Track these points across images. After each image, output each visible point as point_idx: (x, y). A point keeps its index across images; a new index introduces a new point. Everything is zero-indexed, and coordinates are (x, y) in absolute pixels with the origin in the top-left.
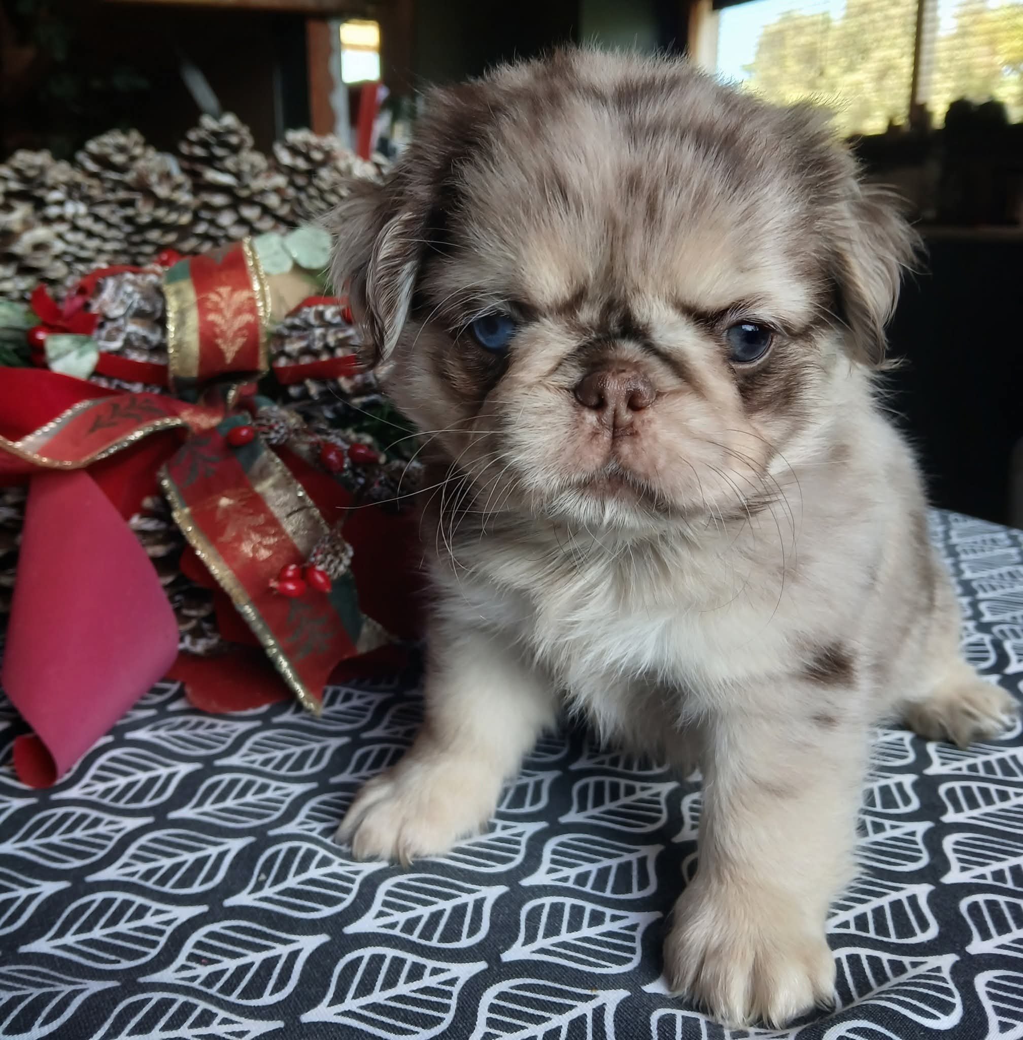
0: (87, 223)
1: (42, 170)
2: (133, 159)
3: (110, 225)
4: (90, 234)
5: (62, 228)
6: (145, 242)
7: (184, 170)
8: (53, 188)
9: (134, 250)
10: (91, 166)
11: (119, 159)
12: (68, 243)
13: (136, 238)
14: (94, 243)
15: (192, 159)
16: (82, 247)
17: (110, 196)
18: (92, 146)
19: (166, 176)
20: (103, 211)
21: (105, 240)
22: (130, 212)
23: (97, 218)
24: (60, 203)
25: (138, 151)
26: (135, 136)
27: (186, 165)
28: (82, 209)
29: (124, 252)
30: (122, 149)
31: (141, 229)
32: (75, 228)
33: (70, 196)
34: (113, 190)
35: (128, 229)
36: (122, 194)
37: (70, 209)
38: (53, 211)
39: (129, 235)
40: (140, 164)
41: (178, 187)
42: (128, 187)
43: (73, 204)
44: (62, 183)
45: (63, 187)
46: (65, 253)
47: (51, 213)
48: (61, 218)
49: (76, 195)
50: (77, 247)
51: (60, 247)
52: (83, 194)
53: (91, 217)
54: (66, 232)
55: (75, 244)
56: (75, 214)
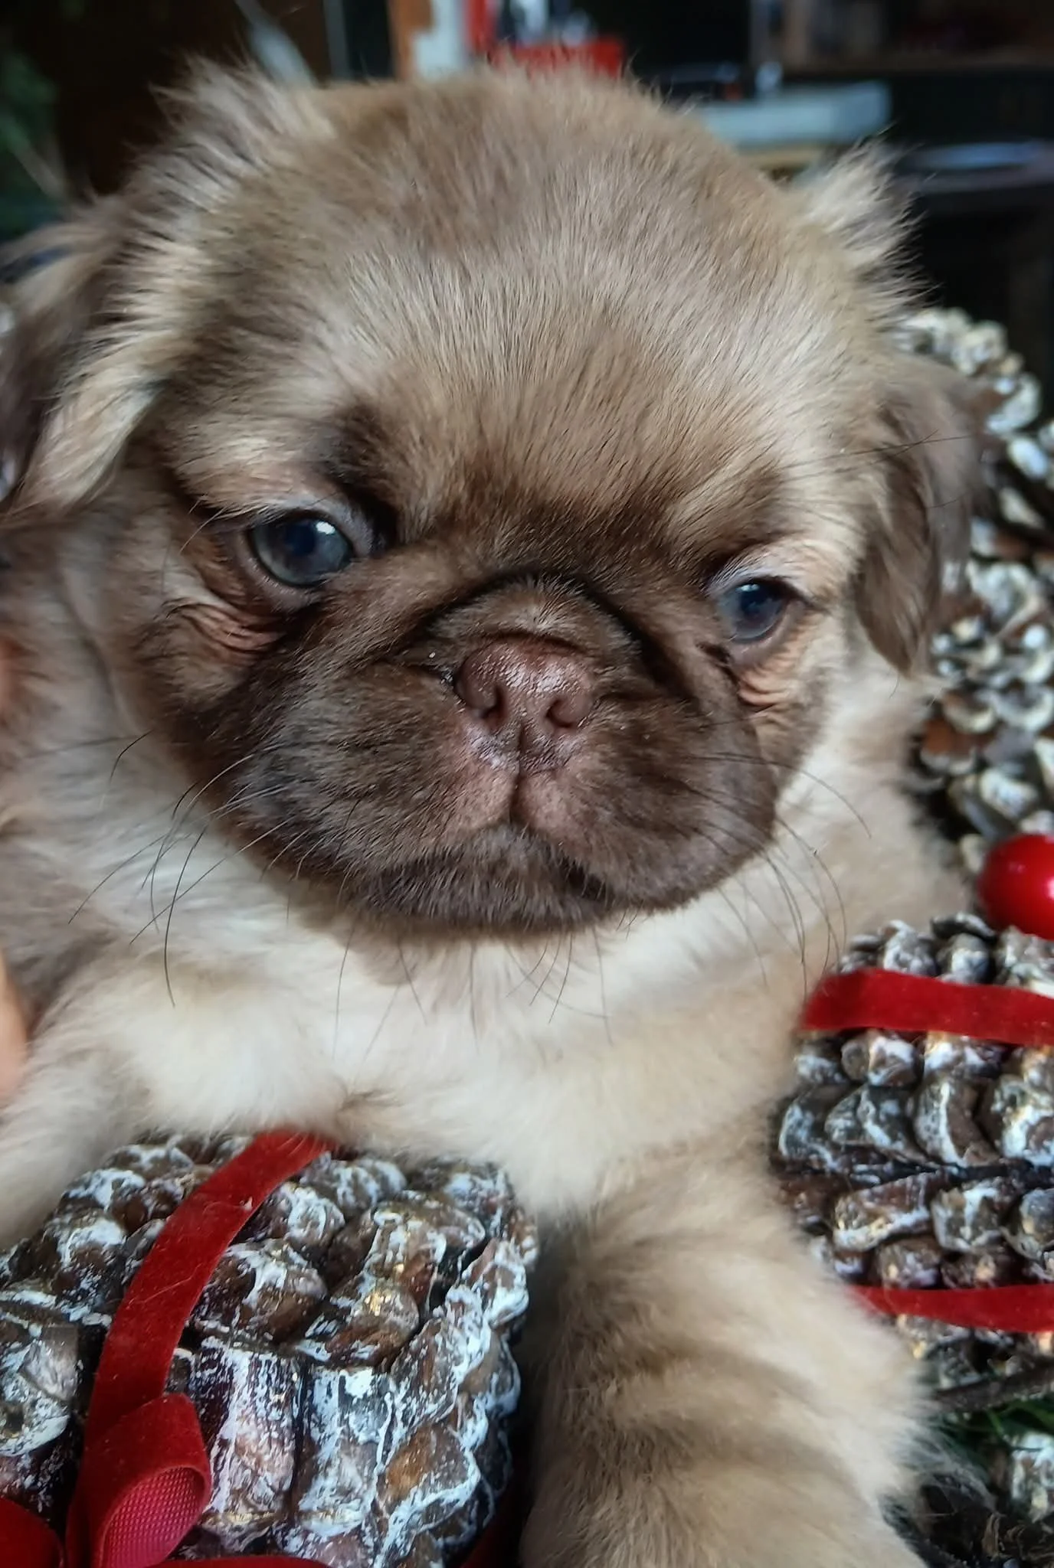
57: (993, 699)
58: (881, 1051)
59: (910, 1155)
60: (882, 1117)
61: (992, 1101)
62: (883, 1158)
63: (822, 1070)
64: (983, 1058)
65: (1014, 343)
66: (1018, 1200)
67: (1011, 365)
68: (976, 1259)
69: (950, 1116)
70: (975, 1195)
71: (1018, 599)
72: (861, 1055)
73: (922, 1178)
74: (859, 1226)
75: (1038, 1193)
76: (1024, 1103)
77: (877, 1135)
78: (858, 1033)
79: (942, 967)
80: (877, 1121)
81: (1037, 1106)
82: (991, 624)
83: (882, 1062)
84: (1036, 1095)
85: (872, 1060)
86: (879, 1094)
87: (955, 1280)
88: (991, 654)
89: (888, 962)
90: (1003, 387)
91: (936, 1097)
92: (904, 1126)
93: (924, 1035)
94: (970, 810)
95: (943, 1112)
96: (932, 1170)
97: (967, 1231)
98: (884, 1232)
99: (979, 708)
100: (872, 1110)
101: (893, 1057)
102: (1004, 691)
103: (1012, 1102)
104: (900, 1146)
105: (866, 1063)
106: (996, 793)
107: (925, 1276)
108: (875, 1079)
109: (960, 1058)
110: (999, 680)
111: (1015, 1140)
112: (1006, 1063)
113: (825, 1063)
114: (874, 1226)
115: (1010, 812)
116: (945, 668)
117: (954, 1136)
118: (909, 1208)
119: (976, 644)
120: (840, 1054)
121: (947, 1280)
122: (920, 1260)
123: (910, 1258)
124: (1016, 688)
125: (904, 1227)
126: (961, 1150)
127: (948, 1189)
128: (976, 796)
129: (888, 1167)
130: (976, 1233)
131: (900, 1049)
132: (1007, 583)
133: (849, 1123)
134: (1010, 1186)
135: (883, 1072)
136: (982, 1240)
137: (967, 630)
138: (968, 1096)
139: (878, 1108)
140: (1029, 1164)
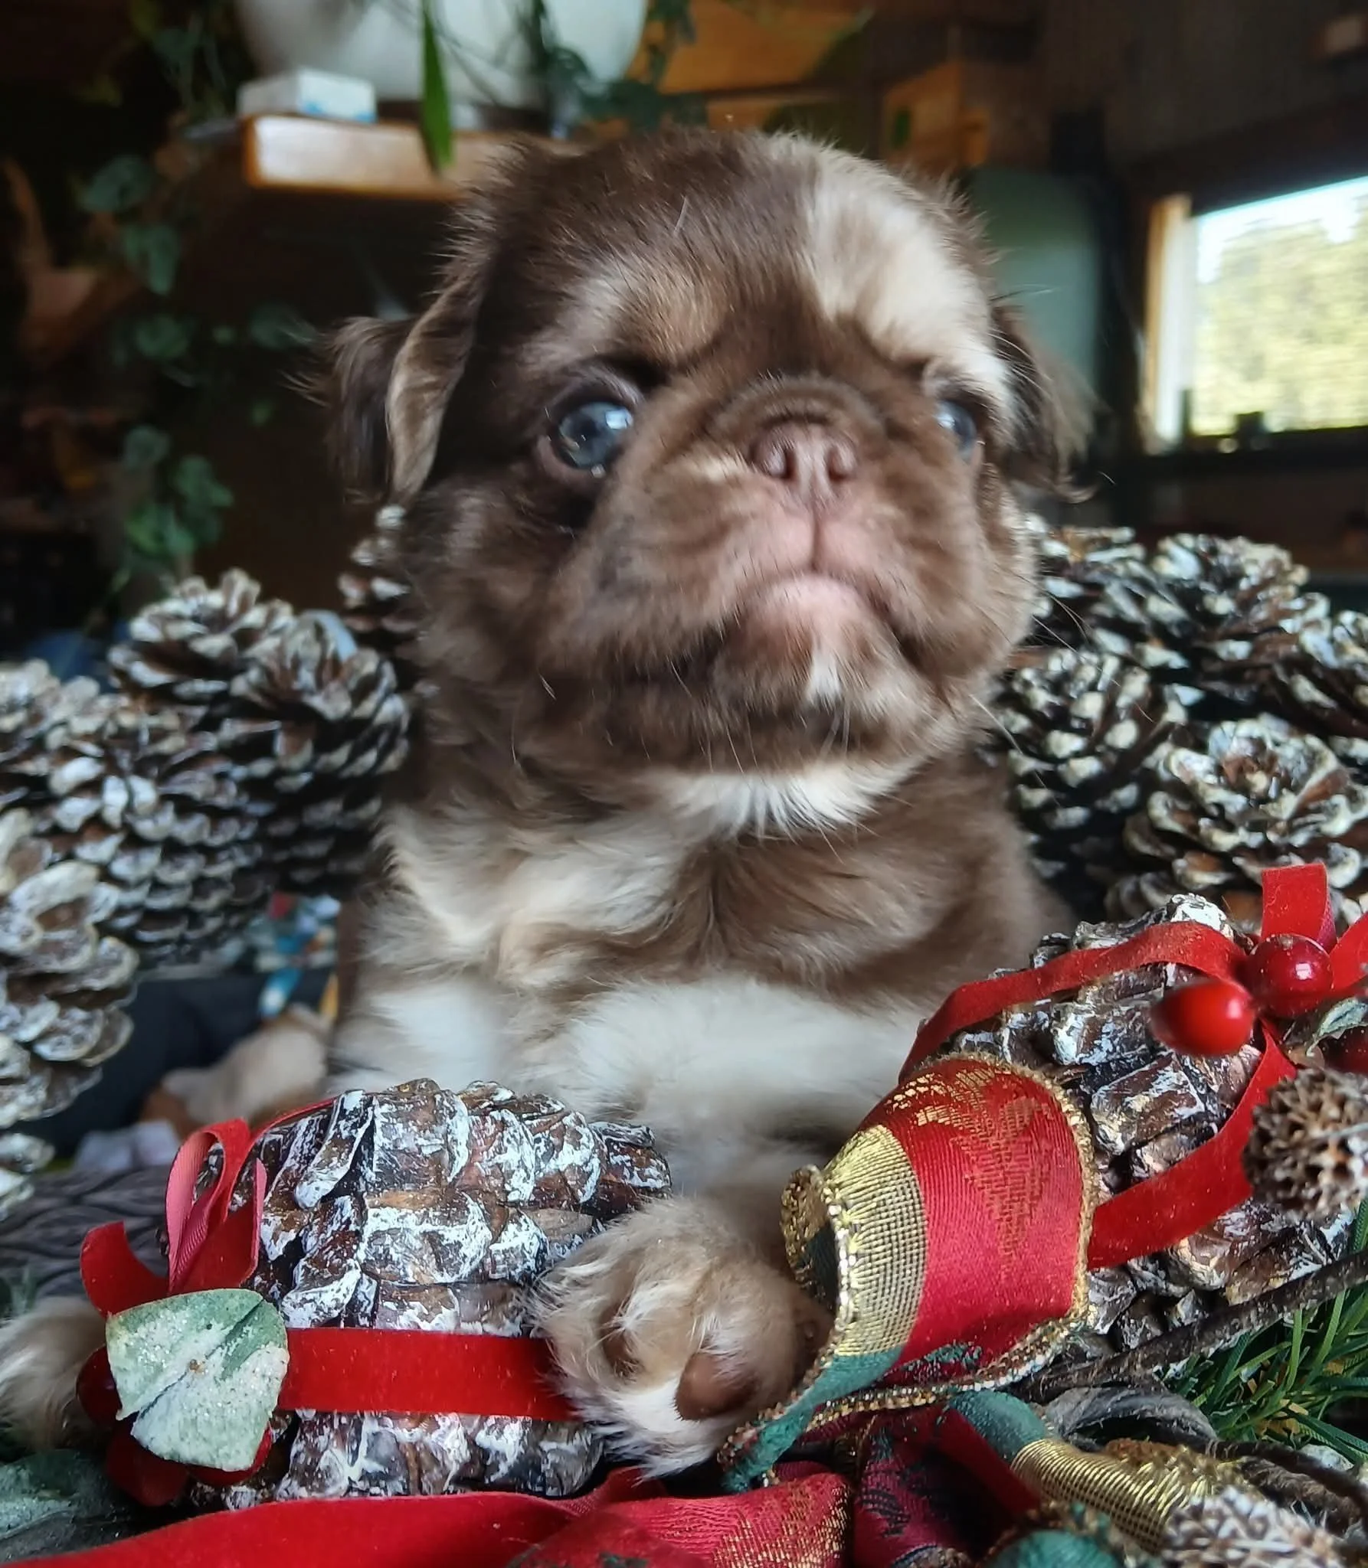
0: (167, 823)
1: (34, 709)
2: (246, 638)
3: (216, 815)
4: (172, 849)
5: (104, 849)
6: (305, 834)
7: (362, 640)
8: (69, 753)
9: (281, 856)
10: (148, 675)
11: (214, 644)
12: (121, 883)
13: (285, 827)
14: (183, 872)
15: (374, 607)
16: (157, 886)
17: (210, 741)
18: (143, 628)
19: (331, 668)
20: (197, 784)
21: (210, 853)
22: (262, 768)
23: (185, 806)
24: (92, 787)
25: (255, 617)
26: (241, 582)
27: (361, 625)
28: (146, 792)
29: (259, 867)
30: (217, 621)
31: (293, 804)
32: (133, 842)
33: (110, 765)
34: (210, 724)
35: (260, 809)
36: (233, 730)
37: (114, 796)
38: (74, 811)
39: (264, 821)
40: (266, 647)
41: (365, 688)
42: (244, 709)
43: (122, 784)
44: (87, 737)
45: (90, 748)
46: (120, 911)
47: (70, 816)
48: (97, 825)
49: (125, 761)
50: (146, 888)
51: (107, 899)
52: (141, 755)
53: (170, 808)
54: (114, 858)
55: (139, 883)
56: (129, 808)
75: (1104, 1089)
140: (1089, 1066)
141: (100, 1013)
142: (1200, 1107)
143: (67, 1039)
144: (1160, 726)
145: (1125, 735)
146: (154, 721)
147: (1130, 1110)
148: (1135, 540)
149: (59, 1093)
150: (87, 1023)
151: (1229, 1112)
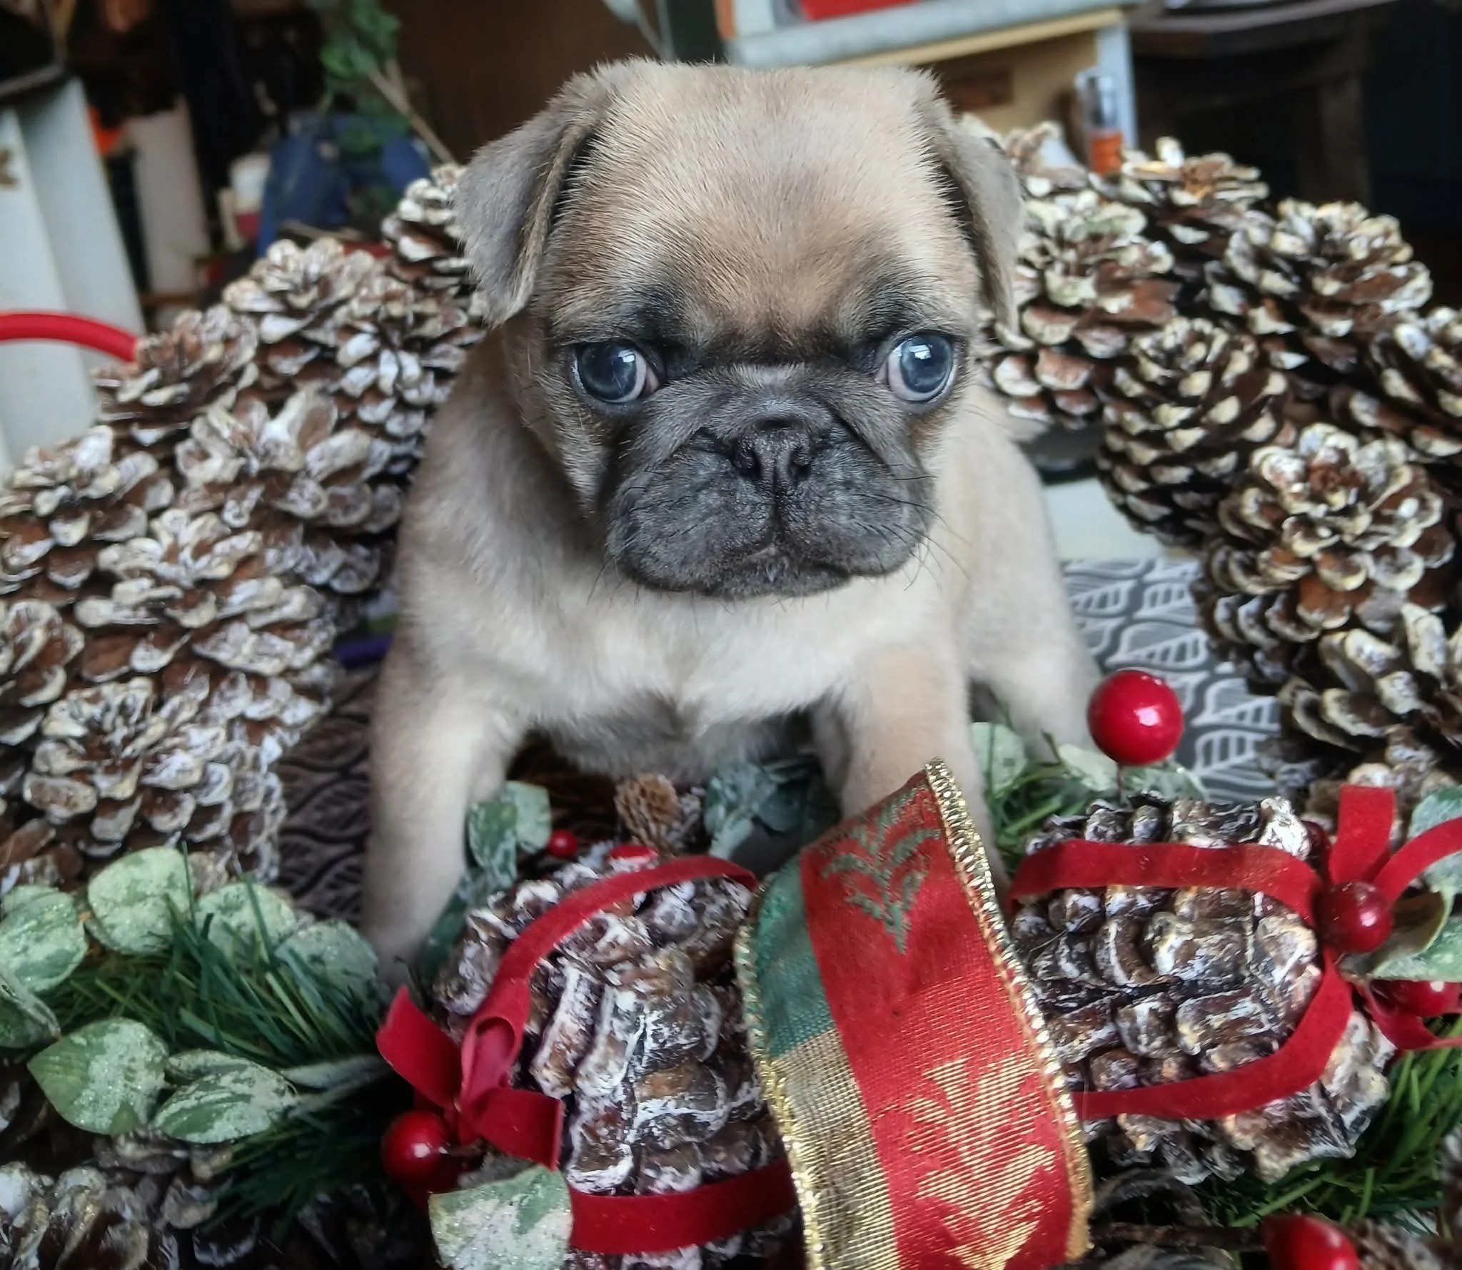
0: (430, 391)
1: (324, 286)
8: (351, 331)
12: (392, 438)
18: (409, 207)
23: (442, 375)
24: (372, 359)
28: (411, 365)
32: (403, 406)
33: (382, 337)
37: (387, 370)
38: (357, 379)
43: (393, 358)
44: (364, 318)
45: (368, 327)
46: (394, 459)
47: (354, 385)
48: (374, 391)
49: (395, 338)
50: (413, 442)
51: (381, 454)
52: (407, 336)
53: (431, 376)
54: (388, 417)
55: (408, 438)
56: (399, 378)
57: (1365, 560)
58: (1075, 904)
59: (1094, 983)
60: (1074, 956)
61: (1147, 933)
62: (1078, 988)
63: (1037, 924)
64: (1150, 901)
65: (1408, 234)
66: (1175, 1009)
67: (1405, 253)
68: (1160, 1061)
69: (1118, 949)
70: (1143, 1009)
71: (1391, 472)
72: (1061, 909)
73: (1106, 1000)
74: (1065, 1043)
75: (1190, 1001)
76: (1168, 932)
77: (1069, 969)
78: (1059, 894)
79: (1128, 833)
80: (1070, 959)
81: (1179, 933)
82: (1366, 495)
83: (1076, 913)
84: (1178, 925)
85: (1068, 913)
86: (1074, 937)
87: (1149, 1079)
88: (1363, 522)
89: (1089, 835)
90: (1400, 272)
91: (1106, 934)
92: (1089, 961)
93: (1104, 889)
94: (1336, 666)
95: (1112, 945)
96: (1113, 993)
97: (1144, 1038)
98: (1086, 1046)
99: (1352, 570)
100: (1067, 951)
101: (1084, 908)
102: (1378, 553)
103: (1161, 932)
104: (1086, 976)
105: (1064, 916)
106: (1360, 650)
107: (1129, 1080)
108: (1072, 927)
109: (1133, 904)
110: (1371, 545)
111: (1166, 960)
112: (1166, 903)
113: (1039, 920)
114: (1076, 1042)
115: (1373, 669)
116: (1324, 532)
117: (1122, 963)
118: (1102, 1025)
119: (1348, 512)
120: (1047, 910)
121: (1145, 1082)
122: (1123, 1067)
123: (1114, 1066)
124: (1385, 552)
125: (1100, 1040)
126: (1129, 974)
127: (1123, 1005)
128: (1340, 653)
129: (1083, 994)
130: (1151, 1040)
131: (1088, 901)
132: (1383, 457)
133: (1049, 963)
134: (1169, 999)
135: (1077, 921)
136: (1157, 1043)
137: (1339, 500)
138: (1132, 931)
139: (1071, 949)
140: (1180, 979)
141: (377, 551)
142: (1267, 1027)
143: (353, 574)
144: (1260, 397)
145: (1227, 410)
146: (418, 308)
147: (1208, 1027)
148: (1261, 179)
149: (349, 612)
150: (368, 559)
151: (1290, 1033)
